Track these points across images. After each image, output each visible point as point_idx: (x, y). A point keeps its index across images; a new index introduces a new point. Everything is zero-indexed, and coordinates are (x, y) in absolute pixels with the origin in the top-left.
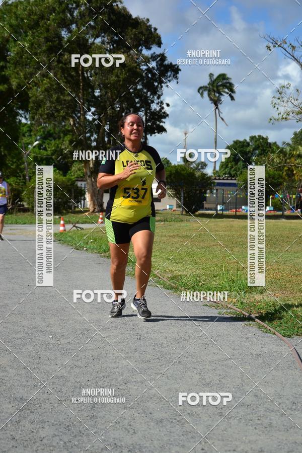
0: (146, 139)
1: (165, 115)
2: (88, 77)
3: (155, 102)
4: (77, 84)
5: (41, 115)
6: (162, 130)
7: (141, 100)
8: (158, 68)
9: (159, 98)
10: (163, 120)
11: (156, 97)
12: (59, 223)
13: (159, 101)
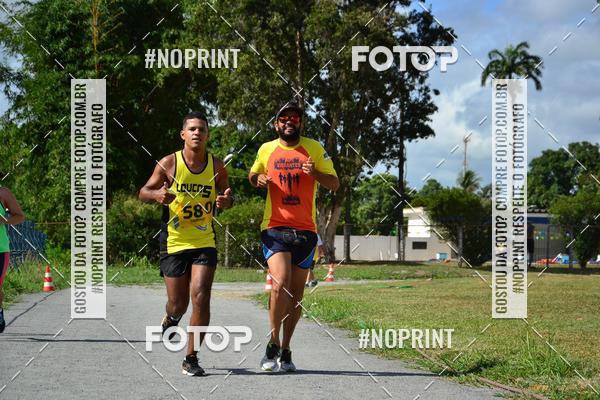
0: (402, 147)
1: (433, 109)
2: (310, 51)
3: (417, 88)
4: (293, 61)
5: (236, 111)
6: (427, 132)
7: (393, 85)
8: (420, 35)
9: (422, 81)
10: (429, 116)
11: (417, 81)
12: (265, 280)
13: (423, 86)
